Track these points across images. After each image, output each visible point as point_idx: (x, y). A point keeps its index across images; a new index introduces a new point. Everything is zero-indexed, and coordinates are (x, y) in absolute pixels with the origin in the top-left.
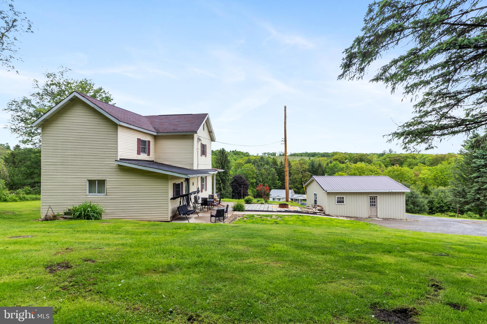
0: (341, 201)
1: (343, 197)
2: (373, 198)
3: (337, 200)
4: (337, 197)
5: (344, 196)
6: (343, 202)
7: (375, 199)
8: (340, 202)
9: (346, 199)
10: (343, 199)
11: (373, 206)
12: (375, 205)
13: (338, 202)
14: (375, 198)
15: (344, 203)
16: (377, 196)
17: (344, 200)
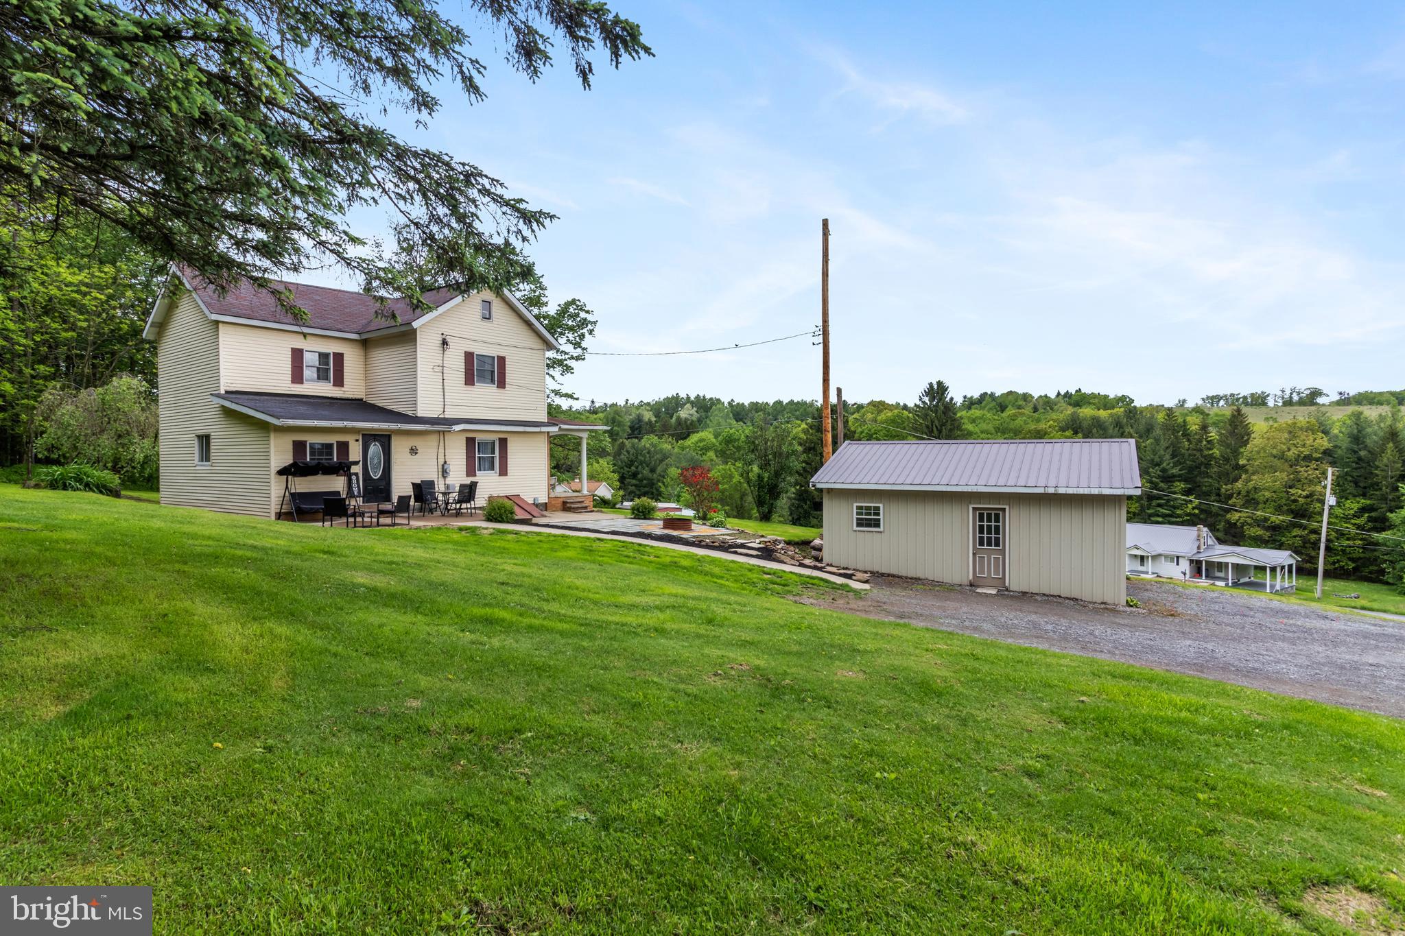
0: (869, 521)
1: (878, 508)
2: (989, 516)
3: (855, 516)
4: (855, 505)
5: (881, 506)
6: (878, 525)
7: (997, 520)
8: (869, 525)
9: (889, 514)
10: (878, 514)
11: (989, 544)
12: (997, 540)
13: (859, 525)
14: (997, 516)
15: (881, 529)
16: (1004, 510)
17: (881, 517)
